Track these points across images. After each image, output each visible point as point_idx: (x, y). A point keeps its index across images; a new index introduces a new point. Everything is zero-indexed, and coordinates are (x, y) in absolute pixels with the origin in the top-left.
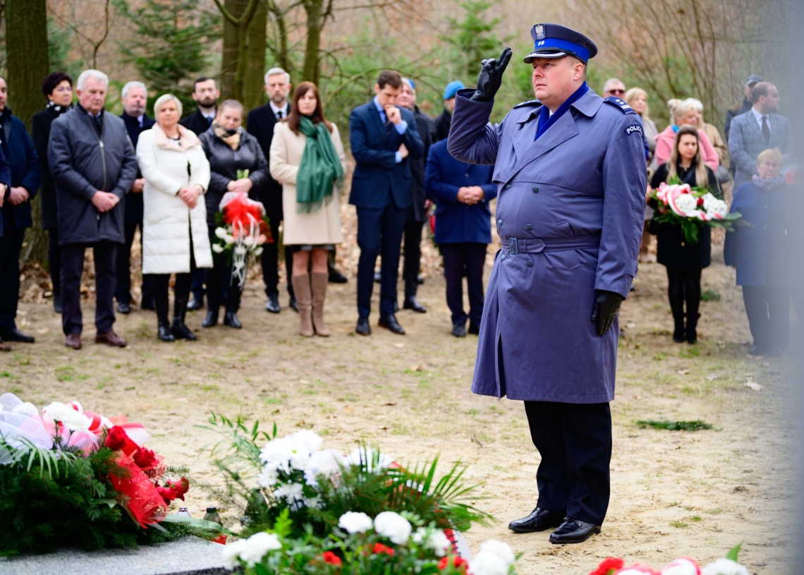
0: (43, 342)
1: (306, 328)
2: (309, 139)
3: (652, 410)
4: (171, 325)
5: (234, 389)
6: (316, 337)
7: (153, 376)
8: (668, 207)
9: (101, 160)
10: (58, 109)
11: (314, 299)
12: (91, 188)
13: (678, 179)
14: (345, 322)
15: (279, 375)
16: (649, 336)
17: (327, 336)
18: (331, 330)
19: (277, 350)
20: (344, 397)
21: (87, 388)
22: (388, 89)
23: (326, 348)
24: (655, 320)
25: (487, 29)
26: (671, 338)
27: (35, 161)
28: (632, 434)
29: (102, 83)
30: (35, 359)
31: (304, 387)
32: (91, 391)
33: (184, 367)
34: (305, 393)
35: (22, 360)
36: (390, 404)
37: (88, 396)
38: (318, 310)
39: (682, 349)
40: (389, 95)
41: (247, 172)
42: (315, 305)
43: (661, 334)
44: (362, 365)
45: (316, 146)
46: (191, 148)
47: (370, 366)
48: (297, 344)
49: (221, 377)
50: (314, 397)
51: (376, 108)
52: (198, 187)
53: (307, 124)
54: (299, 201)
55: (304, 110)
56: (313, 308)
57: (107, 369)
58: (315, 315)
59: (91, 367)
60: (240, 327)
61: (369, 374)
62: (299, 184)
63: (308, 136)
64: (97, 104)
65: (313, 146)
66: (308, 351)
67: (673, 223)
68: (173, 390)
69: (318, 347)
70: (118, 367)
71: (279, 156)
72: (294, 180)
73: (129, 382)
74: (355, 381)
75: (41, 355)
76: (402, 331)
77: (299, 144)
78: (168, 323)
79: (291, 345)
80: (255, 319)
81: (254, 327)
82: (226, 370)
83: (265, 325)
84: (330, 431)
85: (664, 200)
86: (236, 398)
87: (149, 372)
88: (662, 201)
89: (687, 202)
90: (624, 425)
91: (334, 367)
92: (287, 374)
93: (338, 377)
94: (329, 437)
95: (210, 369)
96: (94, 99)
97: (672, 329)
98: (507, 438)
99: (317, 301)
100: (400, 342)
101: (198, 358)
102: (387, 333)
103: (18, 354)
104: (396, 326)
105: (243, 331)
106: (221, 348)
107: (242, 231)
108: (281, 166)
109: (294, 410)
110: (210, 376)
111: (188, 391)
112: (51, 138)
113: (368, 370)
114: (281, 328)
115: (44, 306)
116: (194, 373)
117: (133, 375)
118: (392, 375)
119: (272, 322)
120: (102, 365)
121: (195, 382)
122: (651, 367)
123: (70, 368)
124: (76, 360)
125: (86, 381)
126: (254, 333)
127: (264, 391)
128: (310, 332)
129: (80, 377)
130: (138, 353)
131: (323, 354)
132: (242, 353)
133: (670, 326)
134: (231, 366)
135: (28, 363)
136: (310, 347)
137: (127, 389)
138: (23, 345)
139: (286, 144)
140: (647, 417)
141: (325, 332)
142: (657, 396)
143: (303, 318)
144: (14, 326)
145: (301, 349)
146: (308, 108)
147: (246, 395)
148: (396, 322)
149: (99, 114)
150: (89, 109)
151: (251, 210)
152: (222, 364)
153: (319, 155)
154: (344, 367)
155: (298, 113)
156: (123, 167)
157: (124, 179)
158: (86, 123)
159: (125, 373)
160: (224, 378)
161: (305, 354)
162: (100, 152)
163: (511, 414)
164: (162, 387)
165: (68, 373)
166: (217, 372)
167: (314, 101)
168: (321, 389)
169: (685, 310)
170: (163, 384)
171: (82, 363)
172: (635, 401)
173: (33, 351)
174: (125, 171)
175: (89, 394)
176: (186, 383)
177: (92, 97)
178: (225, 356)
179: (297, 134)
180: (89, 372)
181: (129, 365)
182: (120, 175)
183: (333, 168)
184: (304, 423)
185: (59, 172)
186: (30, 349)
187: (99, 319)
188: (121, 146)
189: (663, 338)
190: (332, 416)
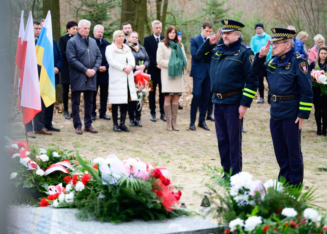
0: (63, 131)
1: (169, 127)
2: (173, 49)
3: (321, 163)
4: (119, 125)
5: (147, 152)
6: (173, 131)
7: (113, 146)
8: (315, 80)
9: (88, 56)
10: (70, 35)
11: (173, 115)
12: (85, 68)
13: (319, 68)
14: (184, 125)
15: (163, 147)
16: (307, 132)
17: (178, 131)
18: (179, 128)
19: (159, 136)
20: (194, 156)
21: (86, 151)
22: (207, 28)
23: (179, 136)
24: (309, 126)
25: (220, 5)
26: (316, 133)
27: (61, 57)
28: (317, 173)
29: (89, 25)
30: (63, 139)
31: (175, 152)
32: (89, 152)
33: (124, 142)
34: (177, 154)
35: (58, 139)
36: (213, 159)
37: (88, 154)
38: (174, 120)
39: (322, 138)
40: (207, 31)
41: (143, 62)
42: (173, 117)
43: (312, 132)
44: (195, 143)
45: (176, 52)
46: (127, 51)
47: (199, 143)
48: (167, 134)
49: (140, 147)
50: (181, 156)
51: (202, 37)
52: (131, 66)
53: (172, 43)
54: (170, 75)
55: (171, 38)
56: (172, 119)
57: (93, 143)
58: (173, 122)
59: (86, 142)
60: (141, 126)
61: (199, 146)
62: (170, 68)
63: (172, 48)
64: (87, 34)
65: (175, 52)
66: (172, 136)
67: (317, 86)
68: (122, 152)
69: (176, 135)
70: (98, 142)
71: (160, 56)
72: (167, 66)
73: (103, 149)
74: (195, 149)
75: (64, 136)
76: (208, 129)
77: (169, 51)
78: (118, 124)
79: (164, 134)
80: (146, 123)
81: (147, 126)
82: (142, 144)
83: (152, 126)
84: (194, 170)
85: (314, 76)
86: (149, 156)
87: (111, 144)
88: (313, 77)
89: (323, 78)
90: (312, 170)
91: (184, 143)
92: (167, 146)
93: (187, 148)
94: (194, 173)
95: (135, 143)
96: (86, 31)
97: (316, 130)
98: (267, 174)
99: (174, 116)
100: (208, 133)
101: (128, 138)
102: (202, 129)
103: (55, 136)
104: (206, 127)
105: (143, 128)
106: (136, 135)
107: (142, 86)
108: (162, 60)
109: (175, 161)
110: (136, 146)
111: (129, 153)
112: (67, 48)
113: (198, 145)
114: (159, 127)
115: (59, 116)
116: (129, 145)
117: (104, 146)
118: (209, 147)
119: (154, 125)
120: (91, 141)
121: (131, 149)
122: (314, 145)
123: (78, 143)
124: (79, 139)
125: (86, 148)
126: (148, 129)
127: (160, 153)
128: (171, 129)
129: (83, 146)
130: (103, 136)
131: (178, 138)
132: (145, 137)
133: (316, 128)
134: (143, 142)
135: (61, 140)
136: (172, 135)
137: (103, 152)
138: (56, 132)
139: (163, 51)
140: (321, 166)
141: (177, 129)
142: (321, 157)
143: (168, 123)
144: (51, 124)
145: (169, 136)
146: (172, 37)
147: (153, 155)
148: (206, 125)
149: (87, 37)
150: (84, 35)
151: (146, 78)
152: (140, 142)
153: (177, 56)
154: (188, 143)
155: (168, 38)
156: (97, 59)
157: (97, 63)
158: (82, 41)
159: (101, 145)
160: (142, 147)
161: (171, 138)
162: (88, 54)
163: (263, 164)
164: (117, 151)
165: (78, 144)
166: (138, 145)
167: (175, 34)
168: (183, 153)
169: (322, 122)
170: (117, 150)
171: (82, 140)
172: (313, 159)
173: (61, 135)
174: (98, 60)
175: (88, 153)
176: (127, 149)
177: (85, 30)
178: (139, 138)
179: (168, 48)
180: (86, 144)
181: (102, 141)
182: (95, 62)
183: (183, 61)
184: (181, 167)
185: (72, 62)
186: (59, 134)
187: (86, 122)
188: (96, 50)
189: (313, 133)
190: (192, 164)
